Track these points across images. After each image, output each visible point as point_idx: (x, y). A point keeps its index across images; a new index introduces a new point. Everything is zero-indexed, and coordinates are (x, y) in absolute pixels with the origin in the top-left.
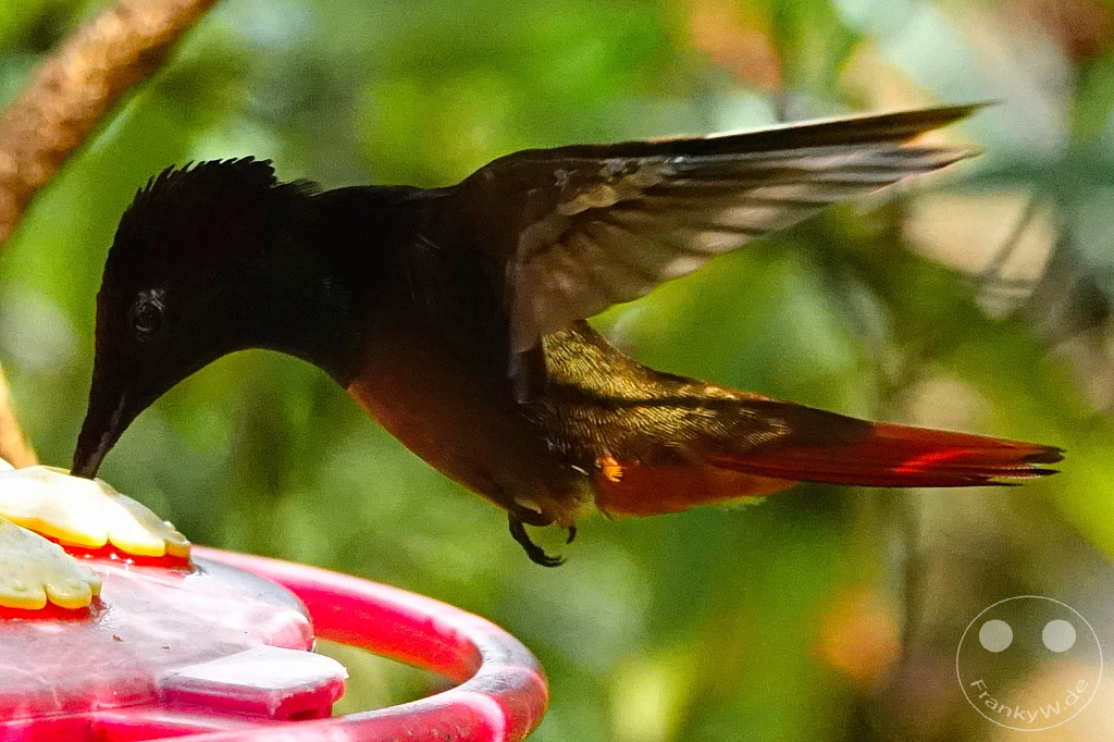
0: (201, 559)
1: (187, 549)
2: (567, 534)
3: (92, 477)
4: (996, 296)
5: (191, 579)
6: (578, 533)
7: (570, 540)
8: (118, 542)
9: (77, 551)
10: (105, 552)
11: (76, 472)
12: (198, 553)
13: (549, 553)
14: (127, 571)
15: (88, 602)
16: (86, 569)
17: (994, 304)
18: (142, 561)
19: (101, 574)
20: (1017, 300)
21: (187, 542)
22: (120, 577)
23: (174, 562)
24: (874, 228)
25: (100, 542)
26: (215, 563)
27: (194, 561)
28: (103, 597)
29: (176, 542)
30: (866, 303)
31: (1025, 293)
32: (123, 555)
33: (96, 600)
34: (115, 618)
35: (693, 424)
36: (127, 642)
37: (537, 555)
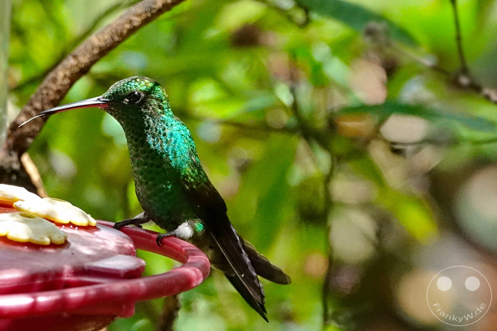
5: (96, 233)
8: (73, 222)
9: (60, 225)
10: (70, 225)
14: (76, 232)
15: (63, 241)
18: (81, 227)
19: (68, 233)
23: (90, 228)
25: (67, 222)
28: (68, 240)
29: (91, 221)
32: (74, 226)
36: (76, 254)
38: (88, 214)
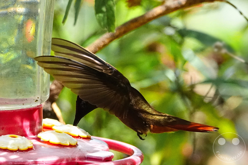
0: (92, 138)
1: (90, 136)
2: (145, 135)
3: (76, 126)
4: (207, 99)
5: (91, 141)
6: (147, 135)
7: (146, 136)
8: (80, 136)
9: (74, 137)
10: (79, 137)
11: (74, 125)
12: (92, 137)
13: (143, 138)
14: (81, 140)
15: (75, 144)
16: (75, 140)
17: (206, 100)
18: (84, 138)
19: (78, 140)
20: (210, 100)
21: (90, 135)
22: (81, 141)
23: (88, 138)
24: (189, 89)
25: (77, 136)
26: (95, 138)
27: (91, 138)
28: (78, 144)
29: (88, 135)
30: (188, 100)
31: (211, 99)
32: (81, 138)
33: (77, 144)
34: (80, 147)
35: (165, 120)
36: (81, 150)
37: (141, 138)
38: (87, 132)
